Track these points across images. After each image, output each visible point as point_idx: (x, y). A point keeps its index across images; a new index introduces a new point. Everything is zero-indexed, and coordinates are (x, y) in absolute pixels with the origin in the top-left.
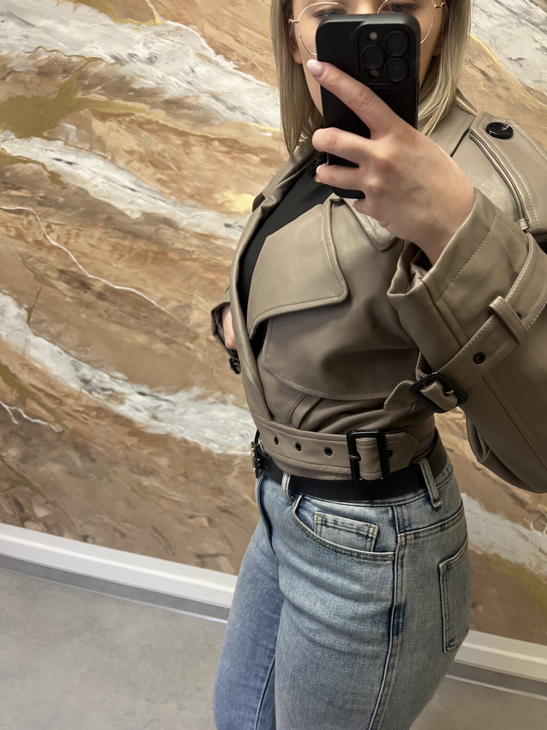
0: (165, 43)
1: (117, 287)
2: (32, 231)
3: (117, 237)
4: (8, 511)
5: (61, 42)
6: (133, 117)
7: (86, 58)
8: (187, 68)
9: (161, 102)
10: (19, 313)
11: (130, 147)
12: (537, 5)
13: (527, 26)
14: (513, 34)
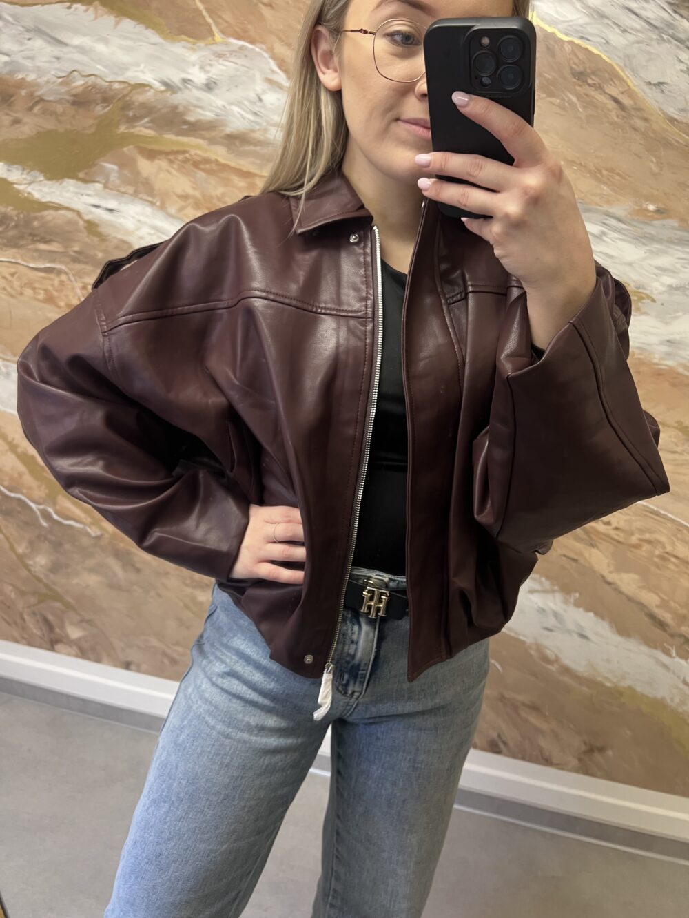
2: (64, 292)
4: (35, 631)
5: (99, 64)
6: (187, 155)
7: (130, 85)
8: (252, 95)
9: (221, 138)
11: (184, 191)
12: (682, 16)
13: (669, 42)
14: (652, 53)
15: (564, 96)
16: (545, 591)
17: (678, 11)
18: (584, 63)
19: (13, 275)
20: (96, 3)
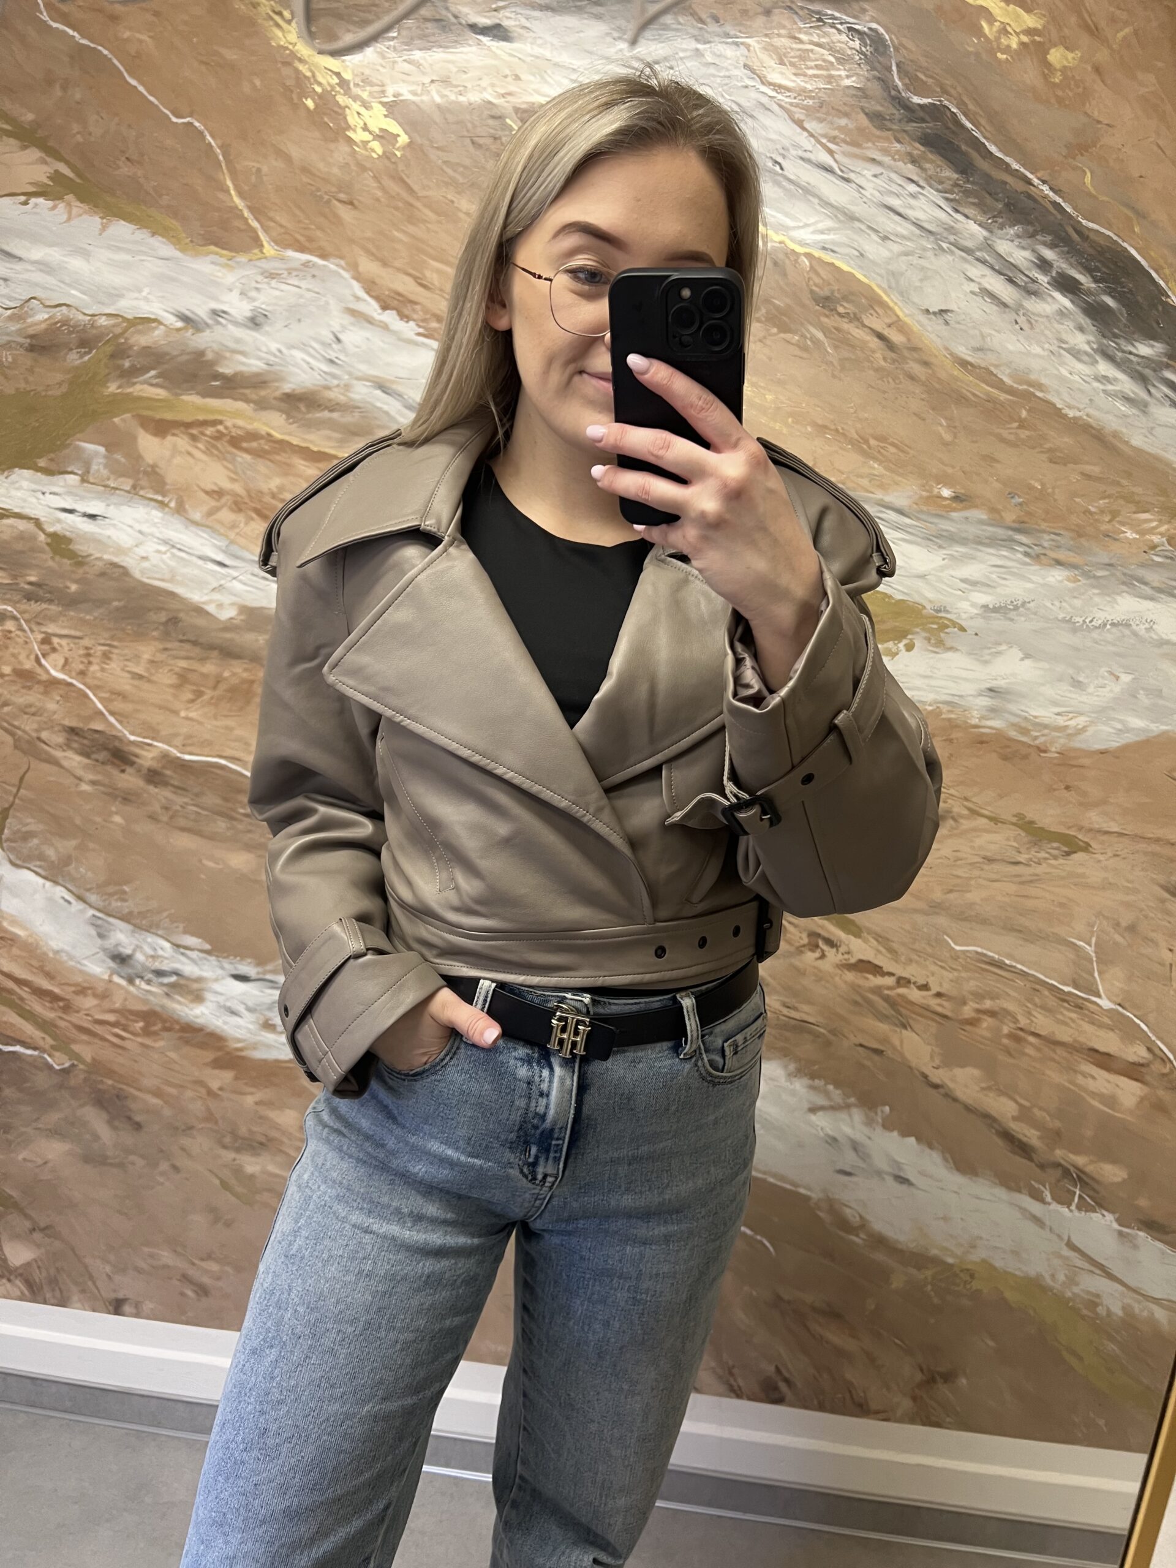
0: (282, 291)
1: (187, 757)
2: (11, 650)
3: (187, 658)
5: (74, 288)
6: (220, 428)
7: (125, 319)
8: (326, 334)
9: (275, 398)
11: (216, 484)
12: (967, 217)
13: (952, 253)
14: (928, 269)
15: (804, 331)
16: (833, 1108)
17: (961, 209)
18: (829, 284)
20: (70, 197)
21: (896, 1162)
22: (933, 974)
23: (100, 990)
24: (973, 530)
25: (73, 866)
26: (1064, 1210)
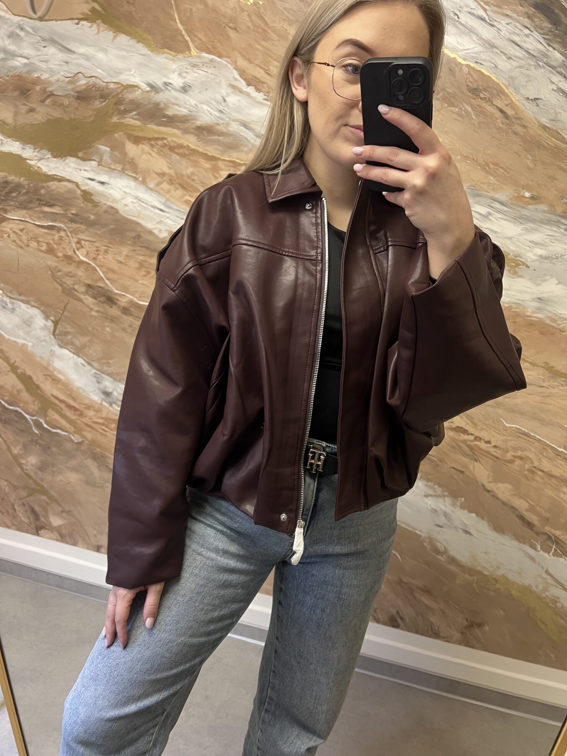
0: (199, 74)
1: (141, 303)
2: (63, 246)
3: (144, 255)
4: (23, 519)
5: (99, 68)
6: (165, 141)
7: (122, 85)
8: (219, 97)
9: (193, 128)
10: (45, 325)
11: (161, 170)
12: (554, 49)
13: (544, 68)
14: (531, 76)
15: (461, 106)
16: (436, 496)
17: (551, 44)
18: (477, 82)
19: (22, 230)
20: (99, 21)
21: (464, 524)
22: (493, 436)
23: (96, 408)
24: (539, 216)
25: (87, 349)
26: (546, 555)
